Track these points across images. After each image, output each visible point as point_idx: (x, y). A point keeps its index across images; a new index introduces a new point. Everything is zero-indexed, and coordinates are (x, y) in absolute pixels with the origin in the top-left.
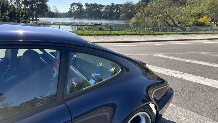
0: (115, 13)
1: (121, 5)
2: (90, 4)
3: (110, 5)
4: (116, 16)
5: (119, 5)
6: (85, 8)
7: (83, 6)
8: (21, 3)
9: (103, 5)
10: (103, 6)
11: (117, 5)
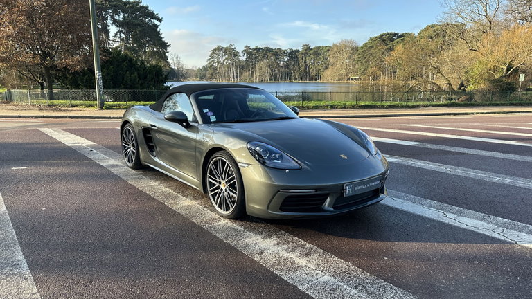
1: (327, 49)
2: (254, 49)
3: (301, 50)
5: (323, 47)
6: (243, 58)
10: (284, 52)
11: (318, 49)
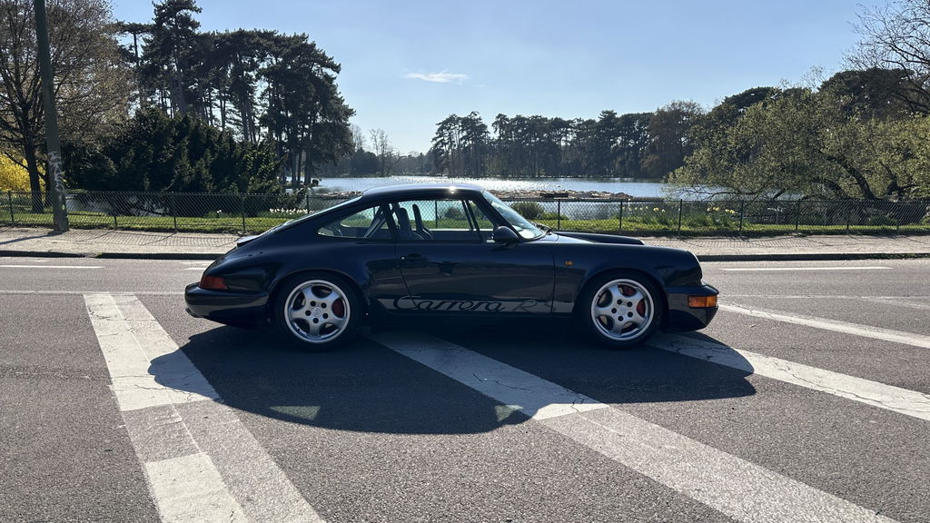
0: (619, 151)
1: (645, 118)
2: (513, 120)
3: (598, 120)
4: (622, 163)
5: (638, 116)
6: (493, 134)
7: (485, 127)
8: (257, 121)
9: (566, 119)
10: (566, 124)
11: (629, 119)
